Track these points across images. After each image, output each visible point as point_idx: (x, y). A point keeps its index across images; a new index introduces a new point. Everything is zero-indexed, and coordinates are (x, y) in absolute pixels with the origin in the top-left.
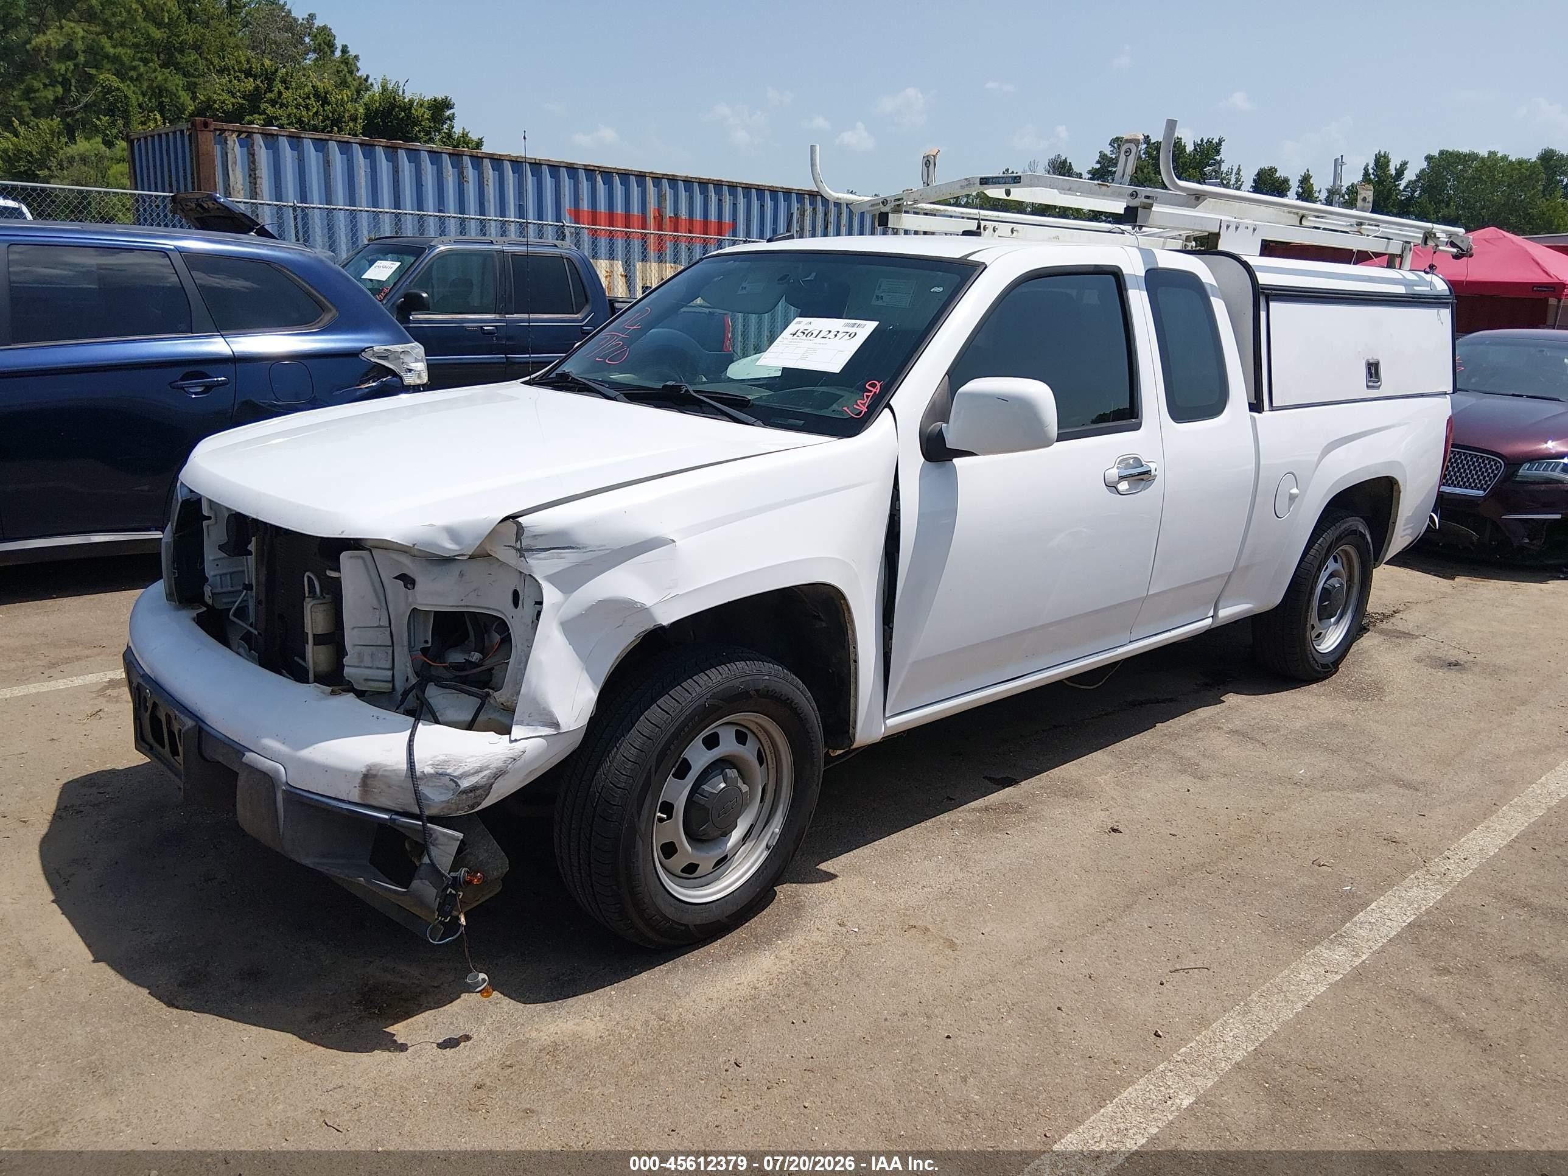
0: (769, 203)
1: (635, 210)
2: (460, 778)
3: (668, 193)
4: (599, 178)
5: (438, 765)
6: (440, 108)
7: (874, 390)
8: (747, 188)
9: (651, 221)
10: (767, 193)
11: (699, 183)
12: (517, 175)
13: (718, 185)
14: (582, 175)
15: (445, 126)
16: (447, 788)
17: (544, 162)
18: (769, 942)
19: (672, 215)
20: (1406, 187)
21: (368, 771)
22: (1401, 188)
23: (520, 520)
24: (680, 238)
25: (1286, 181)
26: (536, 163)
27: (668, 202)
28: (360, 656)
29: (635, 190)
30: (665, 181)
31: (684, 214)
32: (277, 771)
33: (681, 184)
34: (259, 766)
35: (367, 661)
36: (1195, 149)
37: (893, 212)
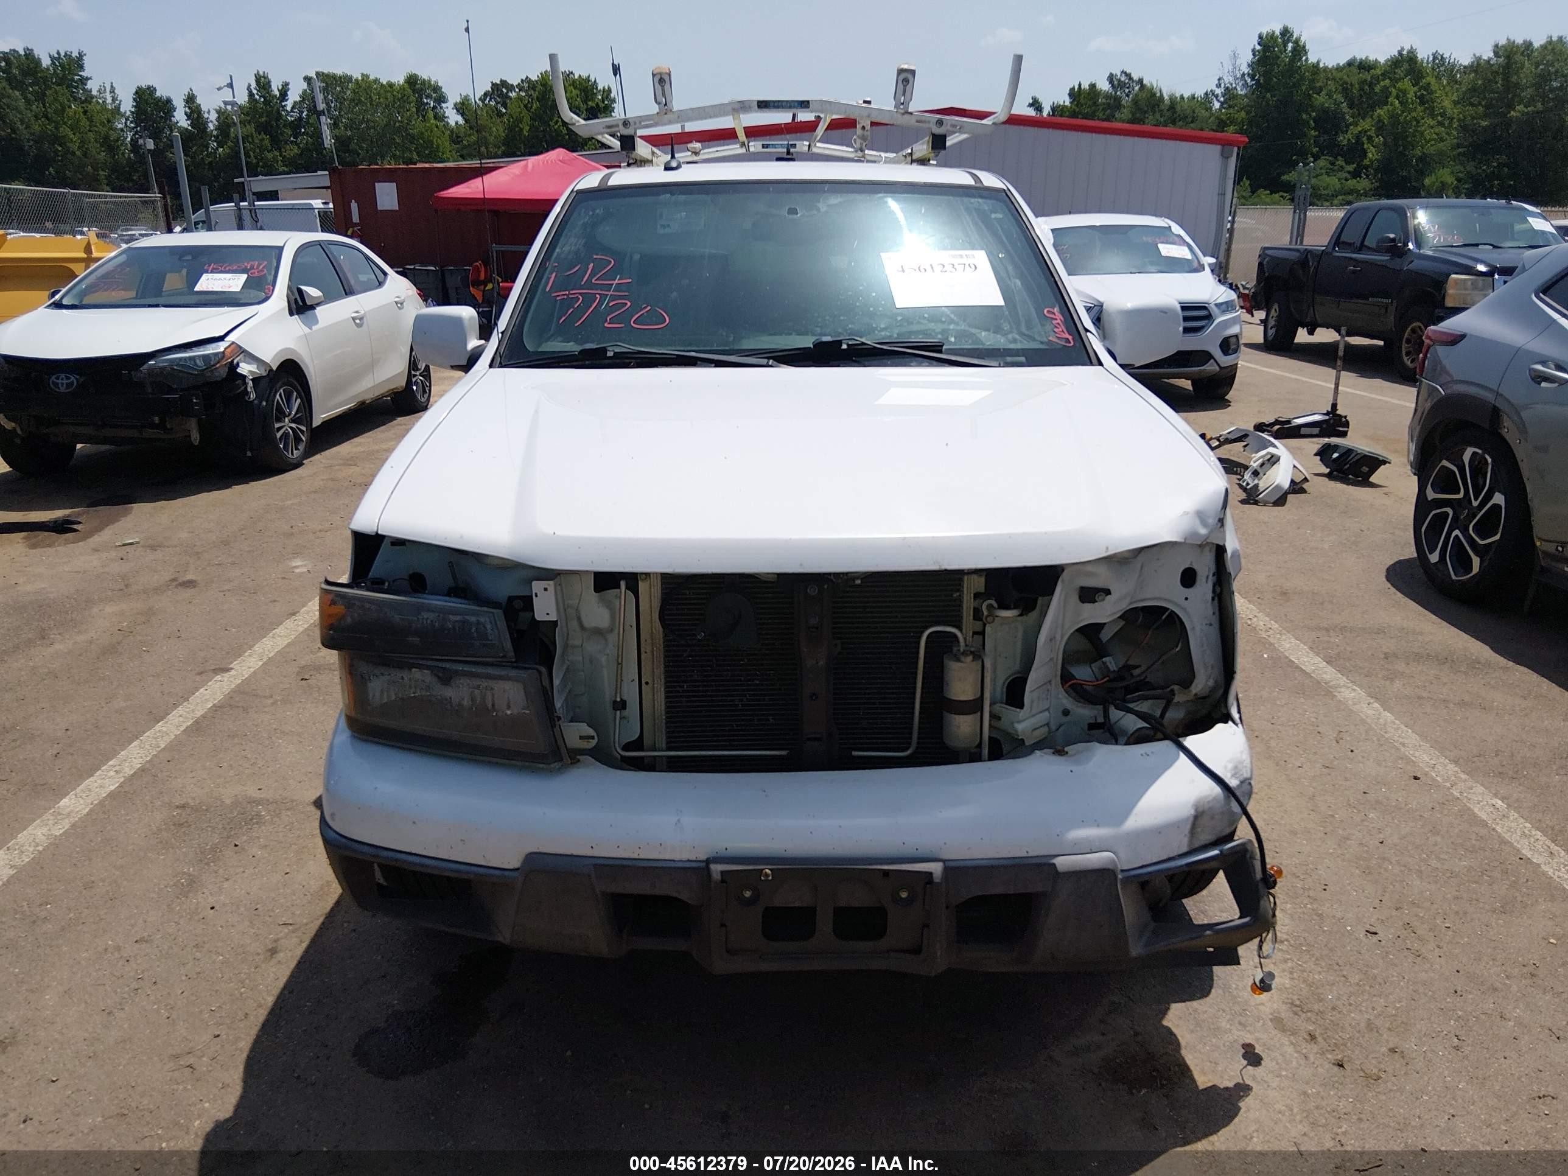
7: (1057, 318)
20: (293, 108)
21: (1196, 810)
22: (289, 108)
28: (1032, 704)
32: (1113, 861)
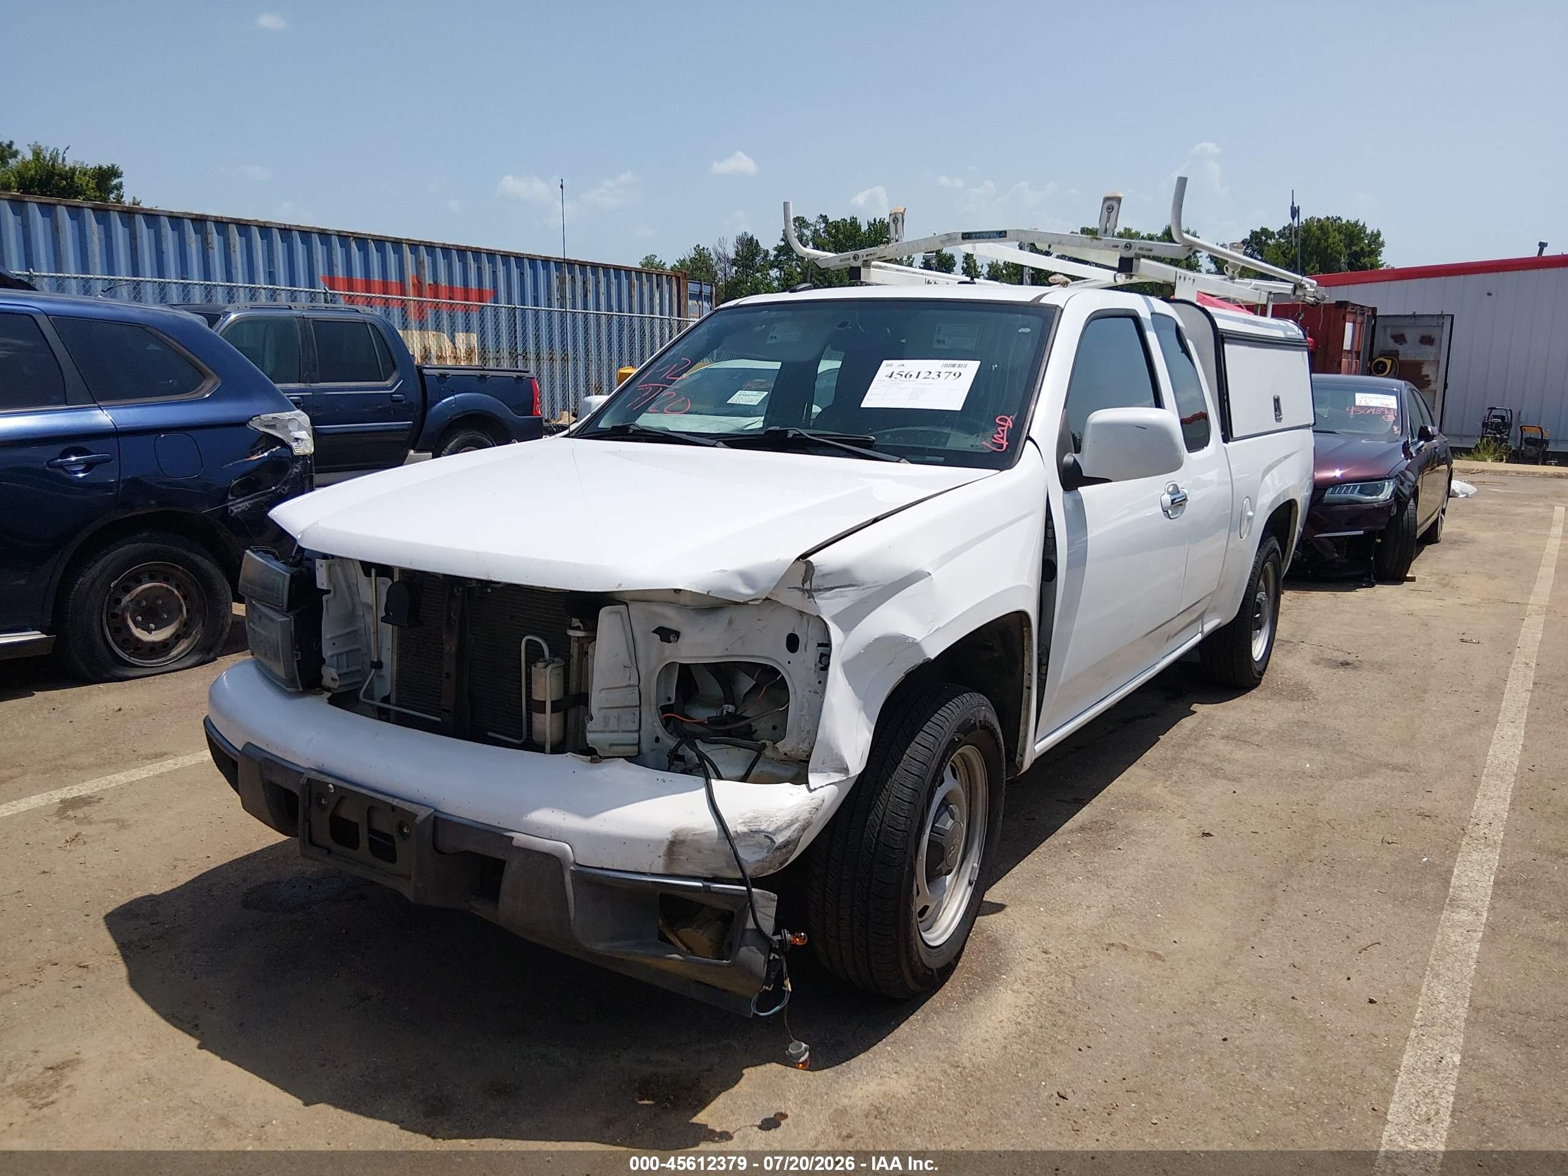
0: (528, 272)
1: (393, 277)
2: (774, 834)
3: (426, 260)
4: (353, 244)
5: (750, 822)
6: (106, 178)
7: (1007, 425)
8: (506, 256)
9: (410, 287)
10: (526, 262)
11: (457, 250)
12: (265, 241)
13: (477, 252)
14: (335, 240)
15: (112, 196)
16: (760, 846)
17: (294, 228)
18: (994, 978)
19: (432, 282)
21: (675, 837)
23: (811, 558)
24: (471, 307)
25: (952, 257)
26: (285, 229)
27: (426, 269)
28: (606, 719)
29: (392, 257)
30: (422, 249)
31: (443, 281)
32: (564, 851)
33: (439, 251)
34: (539, 848)
35: (613, 723)
36: (870, 228)
37: (864, 266)
